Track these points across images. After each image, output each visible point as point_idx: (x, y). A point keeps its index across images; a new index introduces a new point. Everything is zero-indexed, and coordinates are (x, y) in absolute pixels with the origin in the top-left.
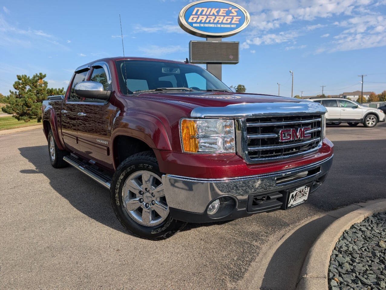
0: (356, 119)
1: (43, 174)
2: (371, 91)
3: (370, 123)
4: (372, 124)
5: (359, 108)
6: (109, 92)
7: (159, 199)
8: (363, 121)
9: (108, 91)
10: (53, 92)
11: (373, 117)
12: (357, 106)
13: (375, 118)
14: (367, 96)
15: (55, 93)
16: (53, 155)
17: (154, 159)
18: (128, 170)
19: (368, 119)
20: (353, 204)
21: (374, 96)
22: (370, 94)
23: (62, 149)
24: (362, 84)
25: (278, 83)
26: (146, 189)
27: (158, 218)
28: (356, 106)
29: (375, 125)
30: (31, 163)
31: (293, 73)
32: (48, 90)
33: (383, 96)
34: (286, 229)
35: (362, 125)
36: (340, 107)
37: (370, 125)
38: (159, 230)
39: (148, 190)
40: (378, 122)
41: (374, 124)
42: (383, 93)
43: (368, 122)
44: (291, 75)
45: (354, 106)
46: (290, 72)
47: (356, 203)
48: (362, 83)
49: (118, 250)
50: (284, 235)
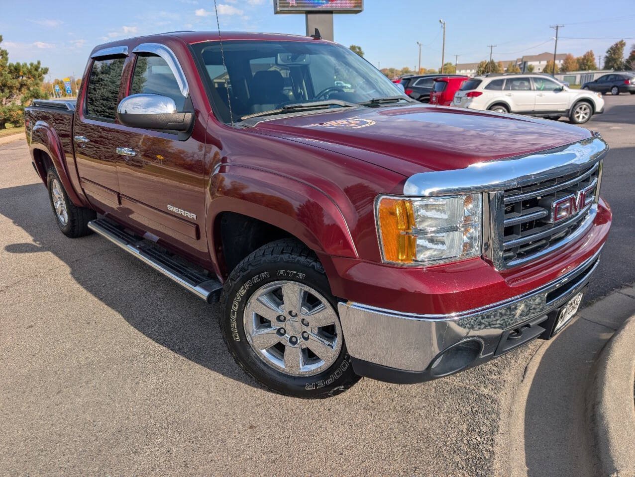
0: (559, 110)
1: (52, 252)
2: (567, 53)
3: (581, 116)
4: (584, 117)
5: (566, 91)
6: (189, 116)
7: (316, 331)
8: (570, 113)
9: (187, 114)
10: (22, 71)
11: (585, 106)
12: (563, 87)
13: (589, 107)
14: (560, 62)
15: (26, 72)
16: (61, 214)
17: (308, 262)
18: (256, 279)
19: (578, 110)
20: (613, 290)
21: (571, 62)
22: (565, 58)
23: (82, 205)
24: (556, 41)
25: (419, 43)
26: (290, 313)
27: (315, 360)
28: (561, 88)
29: (588, 119)
30: (20, 228)
31: (444, 24)
32: (10, 66)
33: (585, 61)
34: (526, 354)
35: (567, 119)
36: (534, 90)
37: (580, 120)
38: (321, 384)
39: (293, 314)
40: (593, 114)
41: (587, 117)
42: (585, 56)
43: (577, 115)
44: (442, 26)
45: (558, 87)
46: (440, 21)
47: (618, 288)
48: (555, 39)
49: (251, 427)
50: (526, 368)
